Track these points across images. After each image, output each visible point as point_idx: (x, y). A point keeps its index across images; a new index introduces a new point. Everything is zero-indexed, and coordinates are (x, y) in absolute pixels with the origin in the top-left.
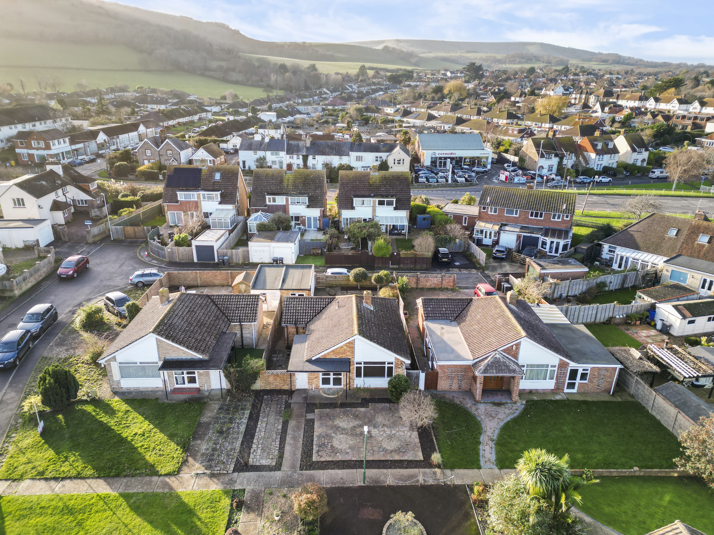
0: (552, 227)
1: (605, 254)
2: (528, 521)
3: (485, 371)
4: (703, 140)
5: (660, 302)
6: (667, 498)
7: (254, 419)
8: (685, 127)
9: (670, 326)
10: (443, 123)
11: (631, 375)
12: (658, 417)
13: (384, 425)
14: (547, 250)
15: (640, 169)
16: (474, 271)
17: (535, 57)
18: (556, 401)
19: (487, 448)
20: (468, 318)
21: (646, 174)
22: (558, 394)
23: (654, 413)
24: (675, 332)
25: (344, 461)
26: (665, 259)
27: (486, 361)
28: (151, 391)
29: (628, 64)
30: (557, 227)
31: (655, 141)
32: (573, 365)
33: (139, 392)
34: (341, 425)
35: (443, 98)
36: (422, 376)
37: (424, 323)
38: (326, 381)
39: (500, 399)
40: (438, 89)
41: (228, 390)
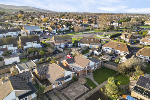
0: (69, 42)
1: (79, 45)
3: (87, 69)
4: (73, 25)
5: (94, 51)
10: (23, 24)
11: (102, 63)
12: (108, 68)
13: (77, 87)
14: (70, 46)
15: (68, 30)
16: (62, 53)
19: (95, 82)
21: (70, 31)
22: (95, 69)
24: (98, 55)
26: (89, 44)
27: (86, 67)
32: (96, 63)
34: (70, 91)
35: (18, 18)
36: (76, 74)
37: (69, 65)
38: (59, 84)
39: (89, 74)
40: (16, 16)
41: (37, 97)
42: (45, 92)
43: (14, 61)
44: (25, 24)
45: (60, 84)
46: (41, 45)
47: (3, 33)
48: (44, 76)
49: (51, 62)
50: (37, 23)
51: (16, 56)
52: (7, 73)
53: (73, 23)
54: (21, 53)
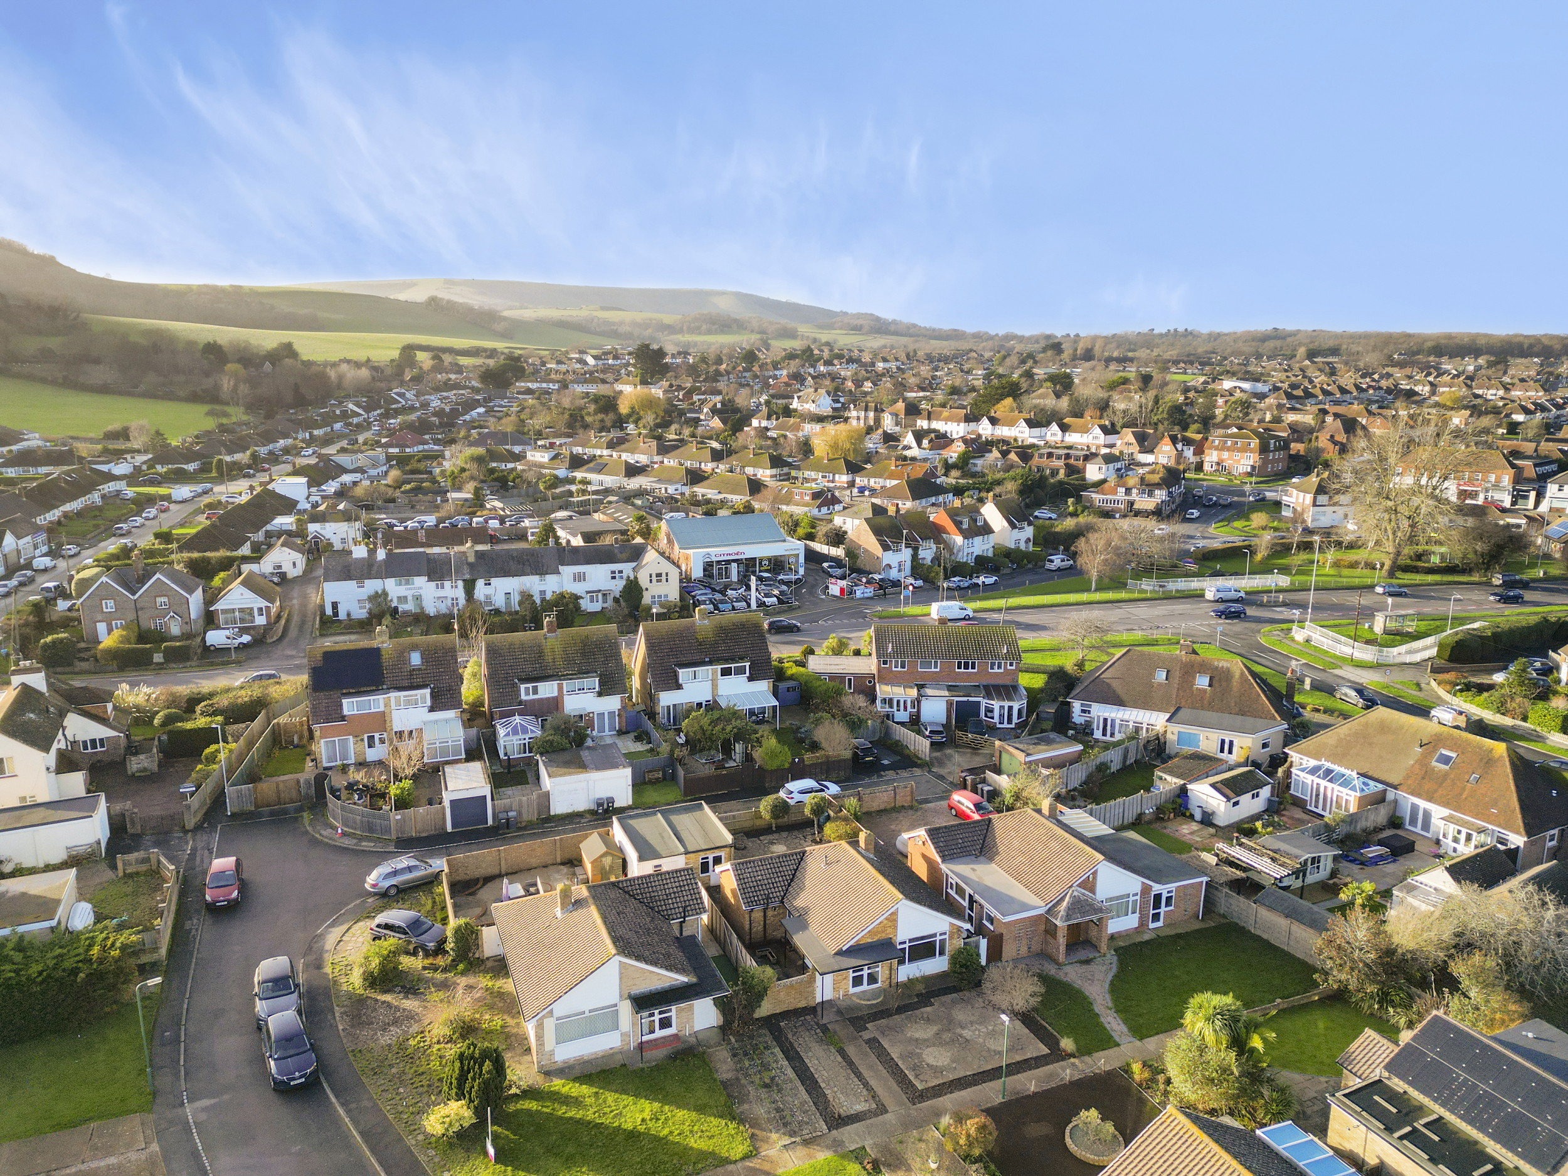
0: (993, 682)
1: (1078, 717)
2: (1232, 1073)
3: (1068, 917)
4: (1094, 495)
5: (1191, 782)
6: (1321, 1025)
7: (793, 1057)
8: (1055, 472)
9: (1213, 813)
10: (660, 481)
11: (1217, 889)
12: (1265, 936)
13: (972, 1023)
14: (996, 720)
15: (1026, 555)
16: (917, 772)
17: (736, 320)
18: (1147, 942)
19: (1110, 1019)
20: (1001, 849)
21: (1040, 563)
22: (1143, 932)
23: (1258, 933)
24: (1221, 820)
25: (959, 1079)
26: (1168, 715)
27: (1065, 904)
28: (603, 1057)
29: (896, 333)
30: (1000, 682)
31: (1024, 500)
32: (1157, 888)
33: (584, 1063)
34: (917, 1035)
35: (620, 422)
36: (983, 943)
37: (943, 867)
38: (857, 981)
39: (1083, 954)
40: (608, 404)
41: (720, 1027)
42: (766, 1008)
43: (603, 793)
44: (670, 481)
45: (865, 987)
46: (775, 694)
47: (523, 574)
48: (770, 913)
49: (829, 829)
50: (765, 474)
51: (614, 766)
52: (563, 864)
53: (1093, 472)
54: (638, 739)
